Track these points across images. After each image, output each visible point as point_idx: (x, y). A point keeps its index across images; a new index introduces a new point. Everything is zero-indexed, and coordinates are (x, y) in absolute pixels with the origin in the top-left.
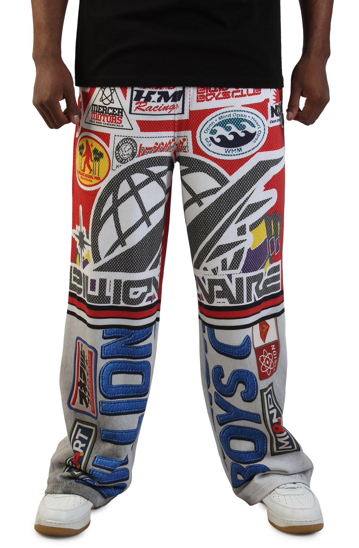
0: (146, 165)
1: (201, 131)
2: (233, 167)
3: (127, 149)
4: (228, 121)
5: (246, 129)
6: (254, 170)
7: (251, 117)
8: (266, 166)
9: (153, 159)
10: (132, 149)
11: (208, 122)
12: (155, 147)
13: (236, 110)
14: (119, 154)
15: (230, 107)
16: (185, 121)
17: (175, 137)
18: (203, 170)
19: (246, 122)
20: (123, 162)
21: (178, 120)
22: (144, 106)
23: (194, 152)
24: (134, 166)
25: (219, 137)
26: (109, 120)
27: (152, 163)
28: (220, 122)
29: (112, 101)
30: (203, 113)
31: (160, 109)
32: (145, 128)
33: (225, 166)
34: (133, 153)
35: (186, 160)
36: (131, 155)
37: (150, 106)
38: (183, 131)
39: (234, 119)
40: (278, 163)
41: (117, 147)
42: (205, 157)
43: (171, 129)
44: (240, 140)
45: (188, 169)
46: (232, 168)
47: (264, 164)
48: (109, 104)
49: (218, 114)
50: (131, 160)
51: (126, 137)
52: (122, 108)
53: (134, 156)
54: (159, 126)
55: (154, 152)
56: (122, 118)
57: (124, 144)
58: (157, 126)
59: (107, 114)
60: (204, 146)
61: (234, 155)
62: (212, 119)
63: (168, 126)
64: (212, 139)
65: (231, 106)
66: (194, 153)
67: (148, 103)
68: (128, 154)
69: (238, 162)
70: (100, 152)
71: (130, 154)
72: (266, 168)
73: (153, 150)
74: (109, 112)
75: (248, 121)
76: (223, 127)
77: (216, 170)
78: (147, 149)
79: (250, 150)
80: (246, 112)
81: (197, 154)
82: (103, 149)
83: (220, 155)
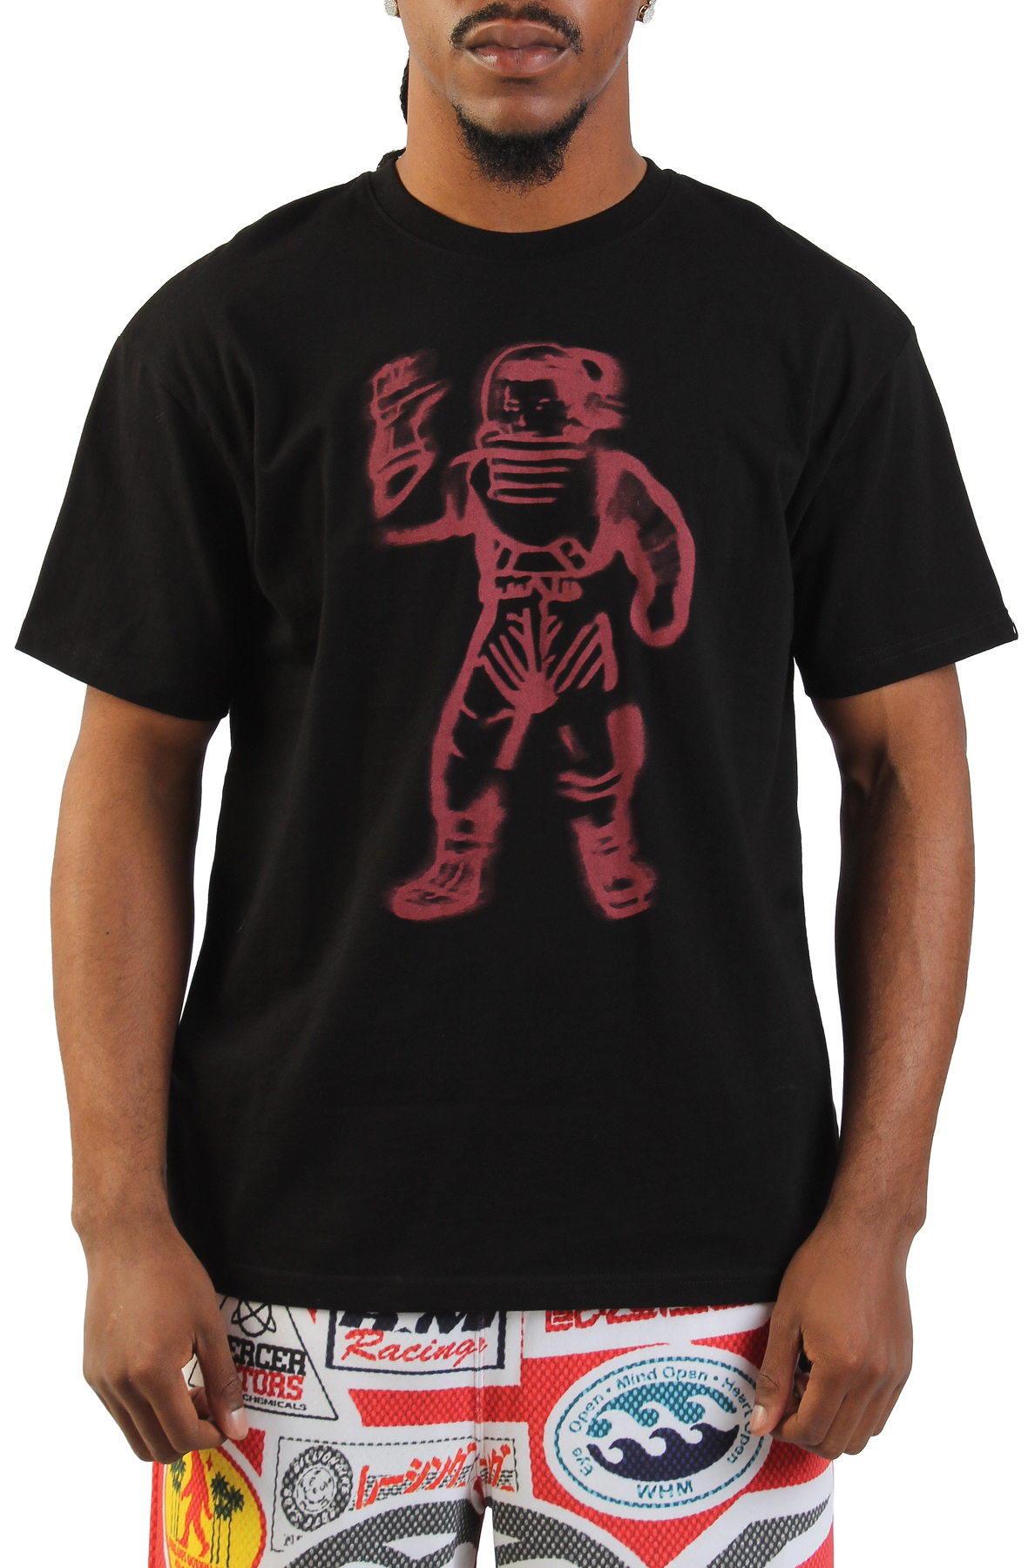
0: (381, 1532)
1: (559, 1426)
2: (665, 1543)
3: (317, 1486)
4: (649, 1391)
5: (705, 1419)
6: (735, 1553)
7: (722, 1380)
8: (771, 1539)
9: (404, 1513)
10: (338, 1483)
11: (581, 1395)
12: (411, 1475)
13: (675, 1356)
14: (294, 1500)
15: (653, 1345)
16: (508, 1392)
17: (476, 1440)
18: (567, 1552)
19: (707, 1396)
20: (306, 1525)
21: (487, 1385)
22: (374, 1343)
23: (537, 1492)
24: (344, 1540)
25: (619, 1444)
26: (260, 1387)
27: (403, 1526)
28: (622, 1395)
29: (271, 1326)
30: (566, 1366)
31: (427, 1355)
32: (378, 1414)
33: (637, 1540)
34: (339, 1498)
35: (510, 1516)
36: (334, 1504)
37: (393, 1346)
38: (502, 1421)
39: (666, 1385)
40: (809, 1525)
41: (287, 1475)
42: (573, 1510)
43: (464, 1414)
44: (687, 1455)
45: (517, 1544)
46: (660, 1550)
47: (766, 1533)
48: (261, 1333)
49: (615, 1369)
50: (333, 1519)
51: (316, 1445)
52: (302, 1349)
53: (342, 1504)
54: (423, 1408)
55: (407, 1491)
56: (304, 1382)
57: (311, 1467)
58: (418, 1408)
59: (255, 1368)
60: (570, 1474)
61: (667, 1505)
62: (594, 1385)
63: (453, 1405)
64: (595, 1451)
65: (658, 1344)
66: (537, 1496)
67: (387, 1333)
68: (324, 1500)
69: (681, 1528)
70: (232, 1488)
71: (330, 1498)
72: (771, 1545)
73: (405, 1484)
74: (263, 1361)
75: (711, 1391)
76: (632, 1411)
77: (607, 1555)
78: (385, 1481)
79: (720, 1488)
80: (705, 1364)
81: (545, 1499)
82: (243, 1480)
83: (622, 1506)
